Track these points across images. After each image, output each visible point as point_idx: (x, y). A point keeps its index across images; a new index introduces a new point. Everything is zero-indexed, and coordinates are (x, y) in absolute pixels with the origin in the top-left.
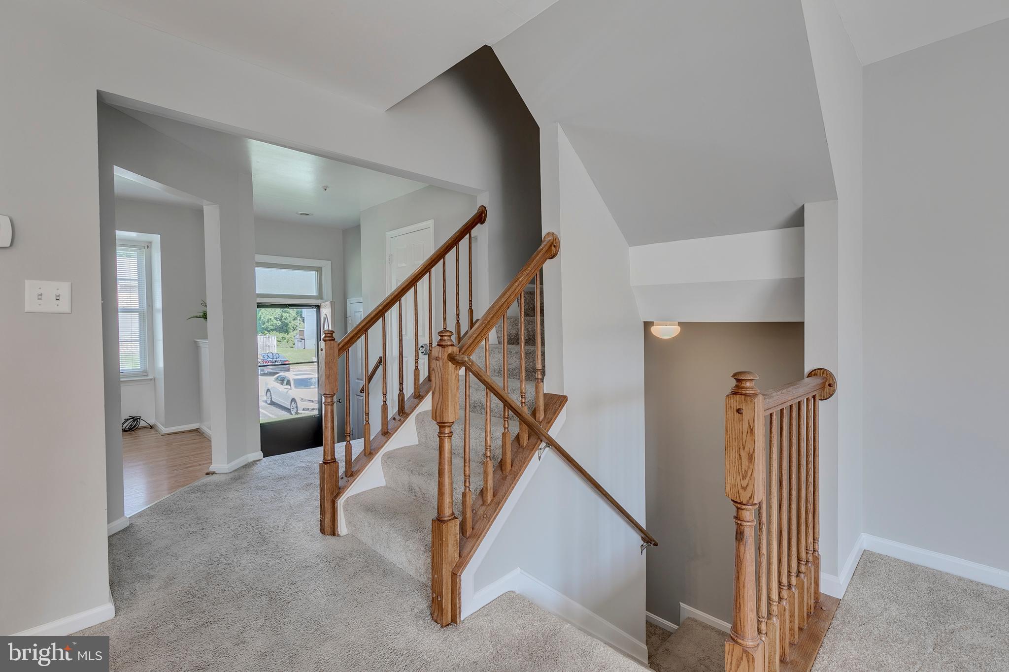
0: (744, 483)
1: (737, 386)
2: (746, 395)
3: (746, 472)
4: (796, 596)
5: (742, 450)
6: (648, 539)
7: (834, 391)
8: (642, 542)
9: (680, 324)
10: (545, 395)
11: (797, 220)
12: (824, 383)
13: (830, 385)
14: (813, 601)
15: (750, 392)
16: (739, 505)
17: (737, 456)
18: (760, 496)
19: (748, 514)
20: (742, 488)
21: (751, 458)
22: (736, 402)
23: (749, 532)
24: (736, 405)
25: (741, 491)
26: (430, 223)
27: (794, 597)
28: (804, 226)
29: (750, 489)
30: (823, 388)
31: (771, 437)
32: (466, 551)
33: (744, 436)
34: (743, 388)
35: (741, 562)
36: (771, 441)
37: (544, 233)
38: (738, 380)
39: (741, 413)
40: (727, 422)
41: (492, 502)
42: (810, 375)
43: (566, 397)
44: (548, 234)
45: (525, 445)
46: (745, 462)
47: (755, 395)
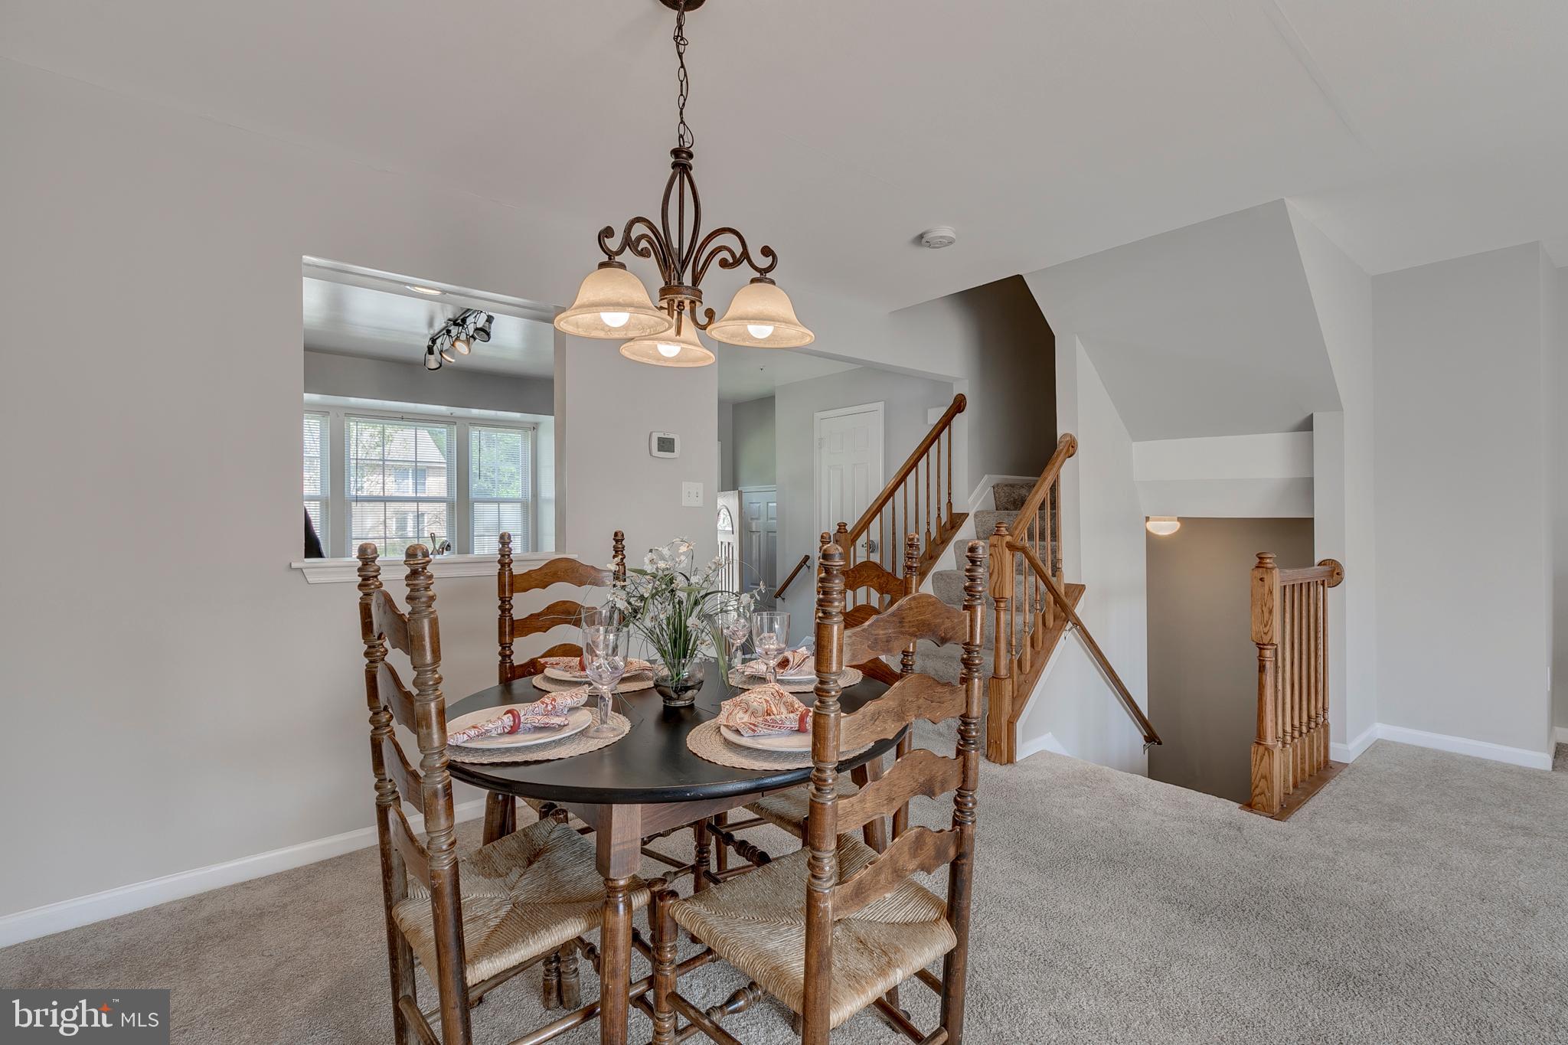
0: (1266, 630)
1: (1260, 562)
2: (1267, 568)
3: (1267, 622)
4: (1307, 742)
5: (1264, 607)
6: (1151, 738)
7: (1342, 579)
8: (1145, 742)
9: (1179, 519)
10: (1065, 584)
11: (1307, 425)
12: (1333, 571)
13: (1338, 574)
14: (1322, 758)
15: (1269, 566)
16: (1261, 647)
17: (1260, 611)
18: (1277, 640)
19: (1268, 653)
20: (1265, 633)
21: (1271, 612)
22: (1259, 573)
23: (1269, 666)
24: (1259, 576)
25: (1263, 636)
26: (880, 405)
27: (1305, 743)
28: (1312, 430)
29: (1270, 633)
30: (1332, 576)
31: (1284, 606)
32: (1016, 708)
33: (1266, 595)
34: (1264, 563)
35: (1264, 687)
36: (1284, 609)
37: (1060, 432)
38: (1260, 558)
39: (1263, 581)
40: (1252, 588)
41: (1030, 670)
42: (1320, 564)
43: (1084, 585)
44: (1065, 435)
45: (1051, 626)
46: (1266, 615)
47: (1273, 568)
